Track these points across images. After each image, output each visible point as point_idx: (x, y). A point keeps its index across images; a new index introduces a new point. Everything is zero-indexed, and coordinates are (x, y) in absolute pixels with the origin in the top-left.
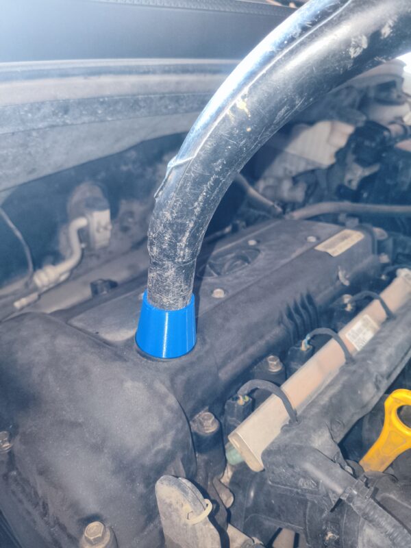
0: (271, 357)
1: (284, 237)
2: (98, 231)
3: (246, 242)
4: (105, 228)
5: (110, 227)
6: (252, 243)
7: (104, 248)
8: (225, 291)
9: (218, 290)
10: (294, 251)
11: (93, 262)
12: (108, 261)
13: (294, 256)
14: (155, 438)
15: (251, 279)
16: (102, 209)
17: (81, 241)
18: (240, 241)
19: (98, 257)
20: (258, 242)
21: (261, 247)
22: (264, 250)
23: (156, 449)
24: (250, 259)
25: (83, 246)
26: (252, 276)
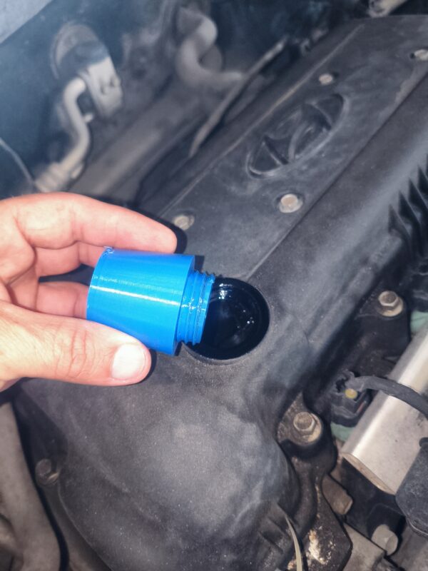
0: (385, 294)
1: (375, 59)
2: (102, 91)
3: (315, 79)
4: (112, 84)
5: (117, 82)
6: (326, 79)
7: (119, 111)
8: (300, 195)
9: (288, 196)
10: (398, 89)
11: (110, 132)
12: (128, 125)
13: (399, 97)
14: (236, 502)
15: (338, 161)
16: (98, 59)
17: (83, 111)
18: (305, 80)
19: (115, 123)
20: (335, 75)
21: (343, 88)
22: (348, 94)
23: (240, 515)
24: (329, 120)
25: (89, 118)
26: (338, 155)
